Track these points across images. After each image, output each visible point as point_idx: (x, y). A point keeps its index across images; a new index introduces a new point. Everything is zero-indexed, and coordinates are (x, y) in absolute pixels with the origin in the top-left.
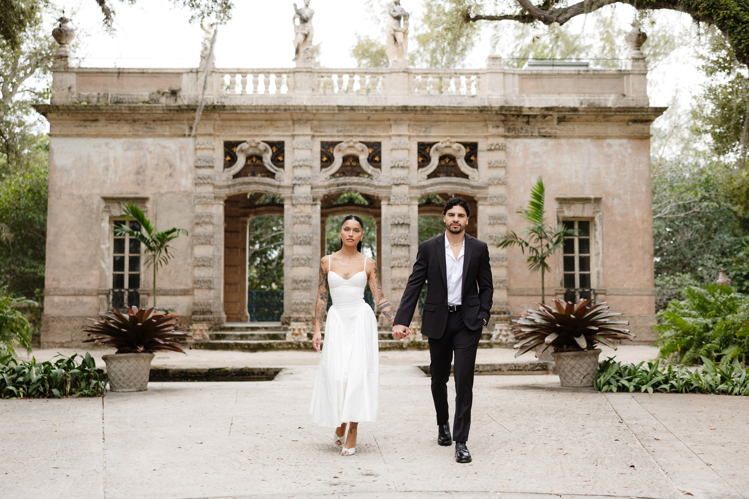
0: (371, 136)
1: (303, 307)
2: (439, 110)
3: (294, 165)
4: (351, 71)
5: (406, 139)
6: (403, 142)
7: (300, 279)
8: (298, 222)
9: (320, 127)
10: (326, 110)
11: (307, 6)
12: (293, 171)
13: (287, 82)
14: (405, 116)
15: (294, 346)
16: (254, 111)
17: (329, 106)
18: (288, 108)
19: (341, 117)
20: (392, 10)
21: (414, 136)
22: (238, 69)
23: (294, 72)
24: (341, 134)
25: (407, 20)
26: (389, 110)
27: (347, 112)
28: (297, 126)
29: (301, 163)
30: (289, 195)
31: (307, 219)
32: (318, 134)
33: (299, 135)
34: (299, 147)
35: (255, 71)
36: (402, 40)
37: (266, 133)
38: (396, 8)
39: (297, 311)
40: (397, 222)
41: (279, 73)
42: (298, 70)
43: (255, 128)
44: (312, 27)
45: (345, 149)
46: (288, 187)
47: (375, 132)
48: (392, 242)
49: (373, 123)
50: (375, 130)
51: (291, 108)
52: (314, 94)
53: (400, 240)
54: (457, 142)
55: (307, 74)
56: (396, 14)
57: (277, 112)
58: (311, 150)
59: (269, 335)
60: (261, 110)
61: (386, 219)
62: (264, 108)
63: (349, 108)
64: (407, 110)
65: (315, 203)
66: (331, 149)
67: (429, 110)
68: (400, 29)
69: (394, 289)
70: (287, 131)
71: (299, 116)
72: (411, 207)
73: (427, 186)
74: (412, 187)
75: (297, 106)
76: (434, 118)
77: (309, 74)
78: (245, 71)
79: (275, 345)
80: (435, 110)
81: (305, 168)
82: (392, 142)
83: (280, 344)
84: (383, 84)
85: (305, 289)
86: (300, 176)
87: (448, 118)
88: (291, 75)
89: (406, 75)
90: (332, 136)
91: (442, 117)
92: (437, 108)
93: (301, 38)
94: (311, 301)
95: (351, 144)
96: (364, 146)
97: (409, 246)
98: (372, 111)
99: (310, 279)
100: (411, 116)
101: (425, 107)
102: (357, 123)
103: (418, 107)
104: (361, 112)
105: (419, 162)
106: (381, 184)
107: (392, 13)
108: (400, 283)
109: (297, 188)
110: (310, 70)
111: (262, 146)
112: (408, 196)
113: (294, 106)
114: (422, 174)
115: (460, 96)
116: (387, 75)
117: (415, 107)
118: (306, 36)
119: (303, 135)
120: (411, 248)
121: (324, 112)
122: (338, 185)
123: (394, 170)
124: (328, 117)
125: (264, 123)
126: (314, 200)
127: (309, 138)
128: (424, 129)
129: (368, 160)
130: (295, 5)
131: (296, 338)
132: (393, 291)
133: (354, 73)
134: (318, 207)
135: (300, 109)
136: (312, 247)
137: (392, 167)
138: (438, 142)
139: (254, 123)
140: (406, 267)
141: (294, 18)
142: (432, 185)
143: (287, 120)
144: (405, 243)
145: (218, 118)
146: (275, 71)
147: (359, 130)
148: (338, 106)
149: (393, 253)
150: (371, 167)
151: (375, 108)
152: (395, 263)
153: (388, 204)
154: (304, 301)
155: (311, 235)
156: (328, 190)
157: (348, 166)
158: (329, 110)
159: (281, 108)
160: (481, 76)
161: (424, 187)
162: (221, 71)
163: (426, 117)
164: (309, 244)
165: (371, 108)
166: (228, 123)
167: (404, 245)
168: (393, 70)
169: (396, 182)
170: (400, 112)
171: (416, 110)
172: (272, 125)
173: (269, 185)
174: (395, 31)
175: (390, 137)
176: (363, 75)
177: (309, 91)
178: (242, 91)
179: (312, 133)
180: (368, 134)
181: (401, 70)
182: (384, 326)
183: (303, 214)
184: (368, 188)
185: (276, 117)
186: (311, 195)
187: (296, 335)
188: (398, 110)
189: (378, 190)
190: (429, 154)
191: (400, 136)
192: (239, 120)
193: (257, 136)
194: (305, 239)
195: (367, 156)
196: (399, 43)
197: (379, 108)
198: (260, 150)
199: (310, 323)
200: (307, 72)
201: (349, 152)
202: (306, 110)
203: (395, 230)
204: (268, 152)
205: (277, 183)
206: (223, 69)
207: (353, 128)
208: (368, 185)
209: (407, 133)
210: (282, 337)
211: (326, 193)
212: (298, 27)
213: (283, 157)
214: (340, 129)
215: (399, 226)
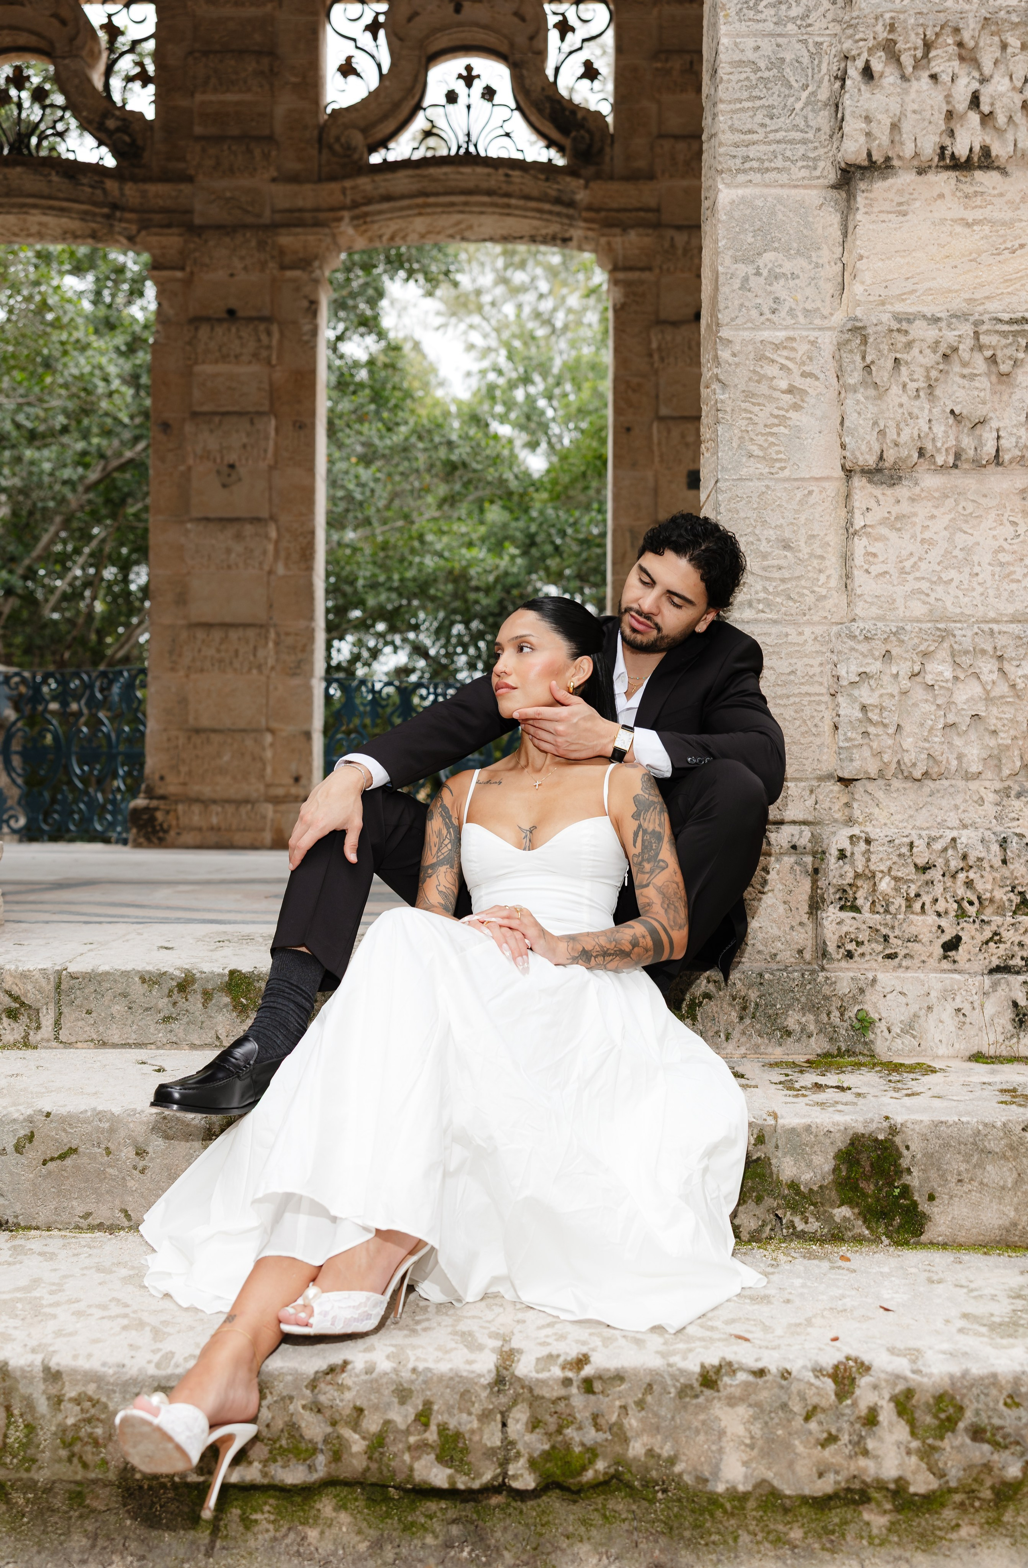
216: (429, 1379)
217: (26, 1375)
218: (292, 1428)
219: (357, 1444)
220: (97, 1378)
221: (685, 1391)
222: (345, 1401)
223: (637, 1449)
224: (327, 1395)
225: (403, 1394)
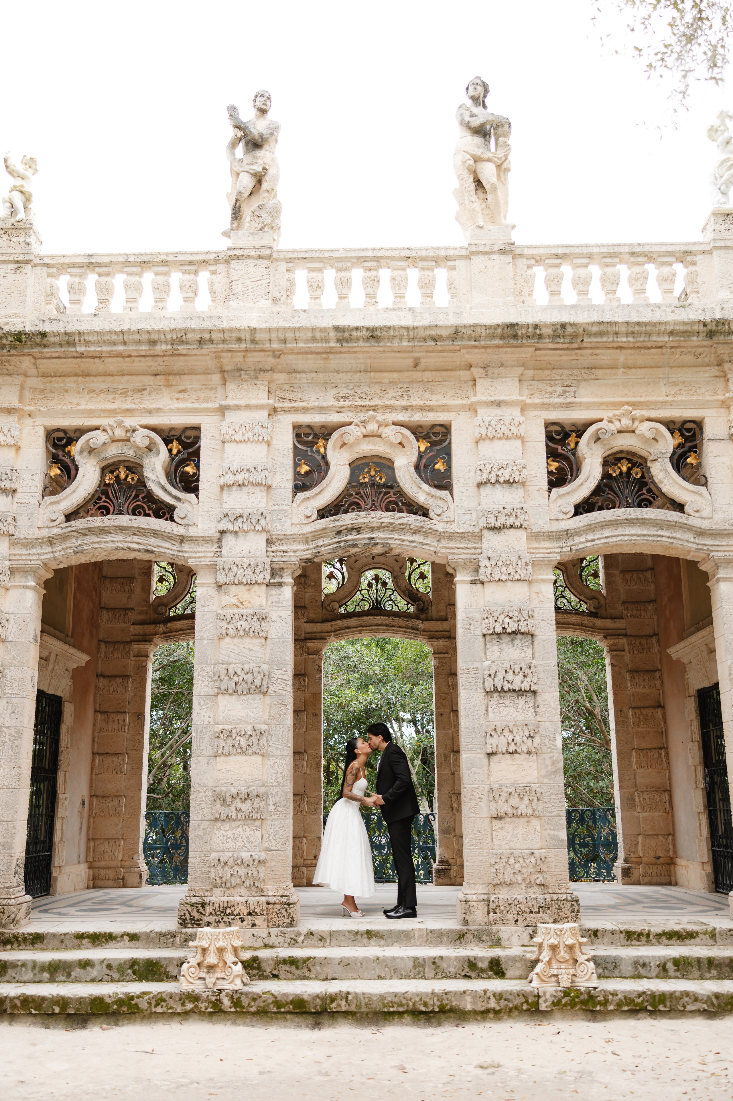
0: (422, 409)
1: (242, 871)
2: (601, 334)
3: (222, 482)
4: (370, 254)
5: (516, 412)
6: (507, 419)
7: (234, 791)
8: (232, 632)
9: (292, 388)
10: (307, 341)
11: (263, 112)
12: (220, 499)
13: (211, 284)
14: (510, 355)
15: (202, 1006)
16: (121, 348)
17: (313, 329)
18: (207, 336)
19: (346, 361)
20: (468, 113)
21: (535, 406)
22: (91, 256)
23: (229, 260)
24: (347, 403)
25: (507, 135)
26: (470, 338)
27: (361, 343)
28: (231, 386)
29: (240, 478)
30: (208, 561)
31: (255, 623)
32: (287, 404)
33: (238, 407)
34: (237, 437)
35: (131, 259)
36: (494, 180)
37: (154, 406)
38: (478, 110)
39: (224, 885)
40: (499, 629)
41: (191, 263)
42: (238, 253)
43: (125, 393)
44: (273, 160)
45: (357, 442)
46: (206, 540)
47: (434, 397)
48: (489, 686)
49: (428, 375)
50: (433, 393)
51: (215, 336)
52: (276, 309)
53: (510, 676)
54: (649, 420)
55: (259, 262)
56: (476, 122)
57: (181, 348)
58: (269, 444)
59: (133, 963)
60: (139, 342)
61: (470, 621)
62: (145, 337)
63: (366, 334)
64: (515, 336)
65: (277, 580)
66: (321, 443)
67: (574, 336)
68: (488, 155)
69: (498, 818)
70: (207, 400)
71: (239, 359)
72: (535, 587)
73: (577, 532)
74: (536, 536)
75: (231, 330)
76: (586, 358)
77: (266, 262)
78: (106, 260)
79: (143, 1004)
80: (590, 335)
81: (250, 489)
82: (478, 420)
83: (160, 1000)
84: (451, 285)
85: (249, 819)
86: (239, 511)
87: (622, 357)
88: (221, 268)
89: (509, 258)
90: (322, 409)
91: (606, 357)
92: (595, 329)
93: (247, 182)
94: (263, 856)
95: (372, 427)
96: (407, 432)
97: (534, 692)
98: (425, 340)
99: (262, 790)
100: (527, 353)
101: (563, 326)
102: (387, 376)
103: (546, 325)
104: (396, 344)
105: (550, 473)
106: (454, 528)
107: (467, 119)
108: (514, 801)
109: (229, 541)
110: (268, 252)
111: (141, 438)
112: (527, 558)
113: (223, 331)
114: (560, 502)
115: (648, 305)
116: (459, 263)
117: (536, 327)
118: (259, 179)
119: (248, 407)
120: (539, 699)
121: (301, 345)
122: (339, 533)
123: (486, 490)
124: (311, 362)
125: (148, 380)
126: (274, 573)
127: (265, 413)
128: (559, 389)
129: (417, 468)
130: (232, 111)
131: (210, 980)
132: (497, 824)
133: (377, 259)
134: (287, 593)
135: (239, 340)
136: (268, 699)
137: (479, 485)
138: (601, 420)
139: (122, 383)
140: (529, 753)
141: (234, 144)
142: (591, 528)
143: (206, 372)
144: (525, 686)
145: (33, 371)
146: (180, 258)
147: (391, 393)
148: (337, 329)
149: (491, 714)
150: (425, 487)
151: (433, 333)
152: (500, 742)
153: (473, 582)
154: (245, 855)
155: (265, 667)
156: (312, 546)
157: (364, 485)
158: (314, 339)
159: (190, 336)
160: (698, 258)
161: (568, 534)
162: (47, 261)
163: (566, 358)
164: (262, 691)
165: (422, 333)
166: (57, 383)
167: (520, 693)
168: (474, 249)
169: (492, 521)
170: (497, 342)
171: (540, 336)
172: (169, 386)
173: (155, 533)
174: (477, 160)
175: (473, 409)
176: (403, 264)
177: (265, 303)
178: (97, 309)
179: (271, 402)
180: (416, 401)
181: (496, 248)
182: (472, 927)
183: (245, 611)
184: (418, 538)
185: (179, 364)
186: (268, 560)
187: (211, 968)
188: (493, 337)
189: (444, 543)
190: (574, 452)
191: (498, 404)
192: (86, 375)
193: (129, 412)
194: (249, 678)
195: (414, 459)
196: (487, 187)
197: (444, 333)
198: (138, 448)
199: (259, 921)
200: (260, 257)
201: (368, 448)
202: (253, 341)
203: (494, 649)
204: (158, 453)
205: (179, 530)
206: (52, 257)
207: (377, 388)
208: (417, 531)
209: (515, 397)
210: (173, 970)
211: (308, 555)
212: (241, 161)
213: (198, 467)
214: (343, 392)
215: (506, 639)
216: (422, 993)
217: (359, 994)
218: (401, 1002)
219: (411, 1004)
220: (370, 994)
221: (461, 994)
222: (409, 997)
223: (454, 1004)
224: (406, 995)
225: (418, 995)
